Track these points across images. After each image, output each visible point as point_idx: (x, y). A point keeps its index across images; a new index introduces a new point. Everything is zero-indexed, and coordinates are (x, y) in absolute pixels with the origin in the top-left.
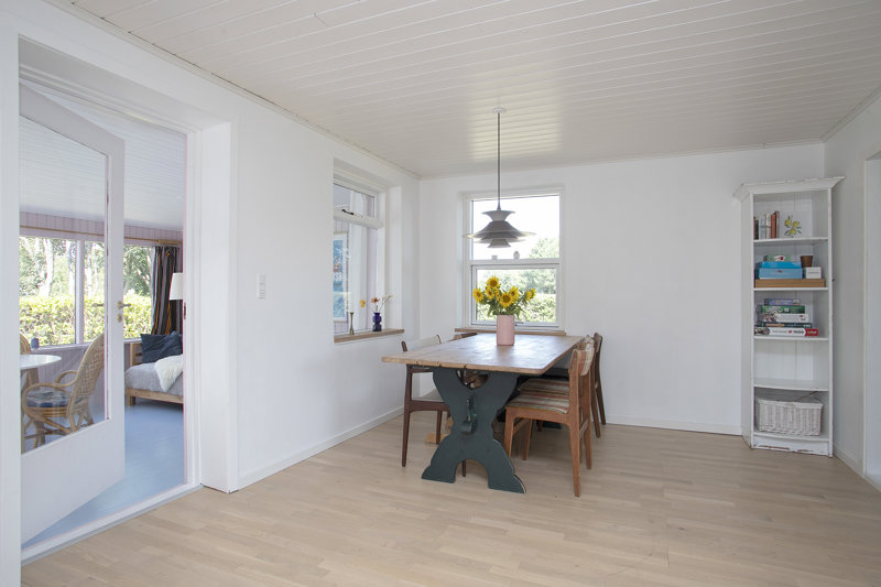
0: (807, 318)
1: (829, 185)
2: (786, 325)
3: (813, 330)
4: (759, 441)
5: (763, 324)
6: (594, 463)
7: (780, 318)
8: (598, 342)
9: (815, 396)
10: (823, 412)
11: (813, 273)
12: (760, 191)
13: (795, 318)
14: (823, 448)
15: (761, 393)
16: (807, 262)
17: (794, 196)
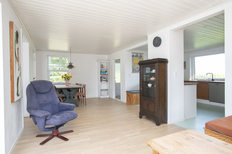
0: (106, 79)
1: (108, 62)
2: (104, 80)
3: (107, 81)
4: (101, 97)
5: (101, 81)
6: (87, 105)
7: (103, 79)
8: (85, 85)
9: (107, 90)
10: (108, 92)
11: (107, 73)
12: (101, 62)
13: (105, 79)
14: (108, 97)
15: (101, 90)
16: (106, 72)
17: (104, 63)
